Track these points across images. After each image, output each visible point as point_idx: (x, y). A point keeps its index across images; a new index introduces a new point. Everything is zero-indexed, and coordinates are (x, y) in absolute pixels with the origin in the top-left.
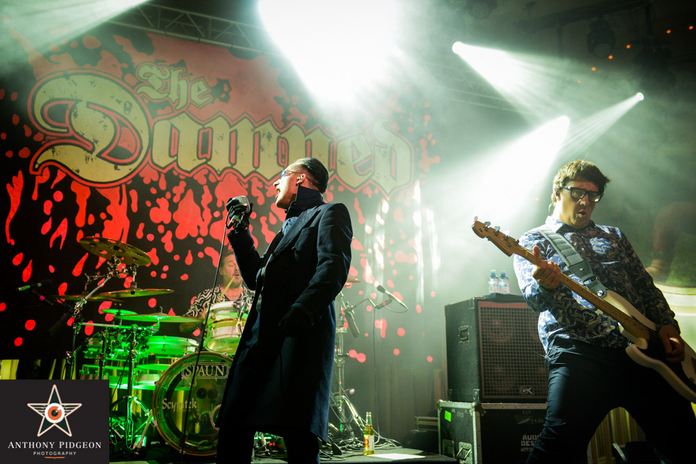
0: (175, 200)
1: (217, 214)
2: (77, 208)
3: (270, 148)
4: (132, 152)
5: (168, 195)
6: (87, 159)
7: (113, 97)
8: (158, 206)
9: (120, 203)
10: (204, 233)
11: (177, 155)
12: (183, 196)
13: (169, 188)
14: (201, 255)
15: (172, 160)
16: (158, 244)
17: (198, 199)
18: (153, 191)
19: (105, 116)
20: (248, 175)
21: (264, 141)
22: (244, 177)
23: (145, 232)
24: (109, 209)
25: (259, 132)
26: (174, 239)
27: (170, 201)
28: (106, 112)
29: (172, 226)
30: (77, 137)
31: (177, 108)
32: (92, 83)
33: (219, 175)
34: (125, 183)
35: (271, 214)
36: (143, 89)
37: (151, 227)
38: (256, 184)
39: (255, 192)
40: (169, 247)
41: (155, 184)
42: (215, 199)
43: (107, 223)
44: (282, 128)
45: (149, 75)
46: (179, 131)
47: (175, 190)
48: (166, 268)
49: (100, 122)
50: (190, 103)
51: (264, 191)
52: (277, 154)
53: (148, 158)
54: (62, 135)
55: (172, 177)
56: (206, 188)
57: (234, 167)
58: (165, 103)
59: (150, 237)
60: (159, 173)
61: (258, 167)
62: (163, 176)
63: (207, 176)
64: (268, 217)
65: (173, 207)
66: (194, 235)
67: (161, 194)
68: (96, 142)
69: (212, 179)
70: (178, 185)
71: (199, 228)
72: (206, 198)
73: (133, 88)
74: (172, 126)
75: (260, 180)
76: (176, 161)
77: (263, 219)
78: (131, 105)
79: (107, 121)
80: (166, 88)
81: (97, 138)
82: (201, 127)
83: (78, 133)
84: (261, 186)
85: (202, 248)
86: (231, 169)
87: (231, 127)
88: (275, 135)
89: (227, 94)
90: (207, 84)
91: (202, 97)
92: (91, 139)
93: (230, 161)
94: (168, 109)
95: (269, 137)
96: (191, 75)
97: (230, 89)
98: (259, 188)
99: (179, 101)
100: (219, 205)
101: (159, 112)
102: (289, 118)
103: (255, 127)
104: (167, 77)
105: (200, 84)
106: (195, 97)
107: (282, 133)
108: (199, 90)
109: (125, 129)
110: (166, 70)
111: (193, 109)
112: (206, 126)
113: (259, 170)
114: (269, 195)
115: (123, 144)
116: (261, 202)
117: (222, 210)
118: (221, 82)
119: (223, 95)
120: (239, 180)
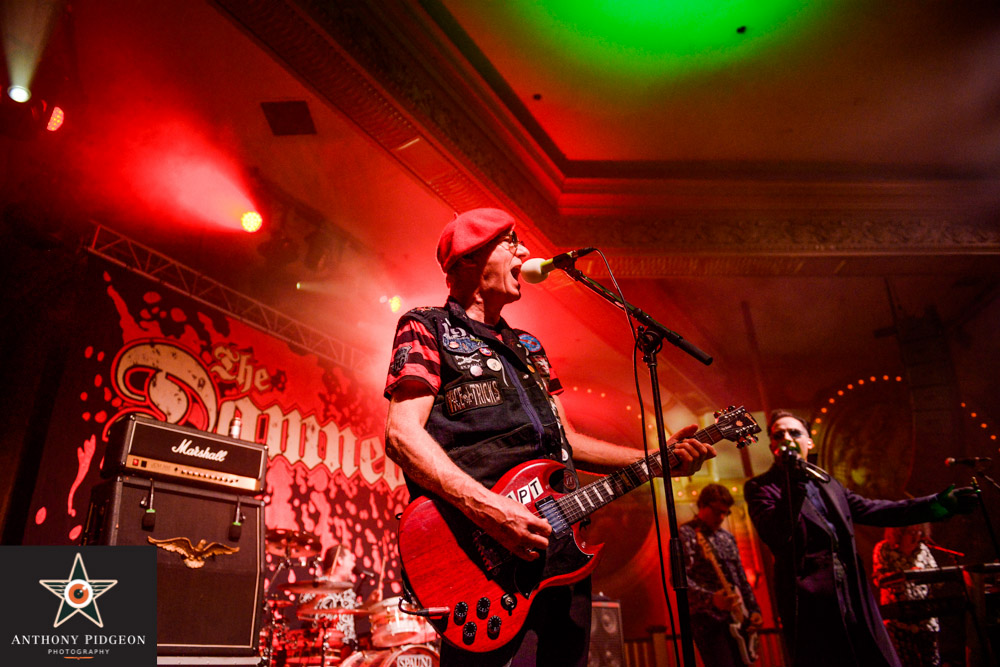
1: (267, 499)
3: (313, 439)
4: (199, 426)
7: (189, 372)
19: (181, 389)
20: (295, 464)
21: (309, 433)
22: (292, 465)
25: (305, 424)
28: (182, 385)
30: (153, 407)
31: (243, 391)
32: (174, 355)
33: (272, 460)
35: (310, 503)
36: (217, 368)
38: (300, 472)
39: (300, 481)
42: (266, 484)
44: (323, 423)
45: (223, 355)
46: (241, 414)
49: (176, 395)
50: (254, 388)
51: (306, 480)
52: (318, 446)
54: (138, 403)
57: (284, 454)
58: (233, 385)
61: (302, 456)
64: (308, 504)
68: (169, 414)
73: (208, 365)
74: (237, 409)
75: (304, 469)
77: (304, 507)
78: (204, 382)
79: (182, 395)
80: (235, 371)
81: (171, 411)
82: (260, 412)
83: (153, 403)
84: (304, 475)
86: (281, 456)
87: (284, 415)
88: (318, 428)
89: (284, 384)
90: (268, 372)
91: (263, 383)
92: (165, 411)
93: (281, 448)
94: (234, 392)
95: (313, 429)
96: (257, 361)
97: (286, 380)
98: (302, 477)
99: (244, 385)
100: (269, 490)
101: (227, 393)
102: (328, 414)
103: (303, 419)
104: (237, 360)
105: (263, 372)
106: (258, 383)
107: (322, 427)
108: (262, 377)
109: (196, 405)
110: (237, 353)
111: (255, 395)
112: (266, 412)
113: (304, 460)
114: (310, 484)
115: (193, 420)
116: (303, 490)
117: (271, 495)
118: (281, 373)
119: (280, 385)
120: (287, 467)
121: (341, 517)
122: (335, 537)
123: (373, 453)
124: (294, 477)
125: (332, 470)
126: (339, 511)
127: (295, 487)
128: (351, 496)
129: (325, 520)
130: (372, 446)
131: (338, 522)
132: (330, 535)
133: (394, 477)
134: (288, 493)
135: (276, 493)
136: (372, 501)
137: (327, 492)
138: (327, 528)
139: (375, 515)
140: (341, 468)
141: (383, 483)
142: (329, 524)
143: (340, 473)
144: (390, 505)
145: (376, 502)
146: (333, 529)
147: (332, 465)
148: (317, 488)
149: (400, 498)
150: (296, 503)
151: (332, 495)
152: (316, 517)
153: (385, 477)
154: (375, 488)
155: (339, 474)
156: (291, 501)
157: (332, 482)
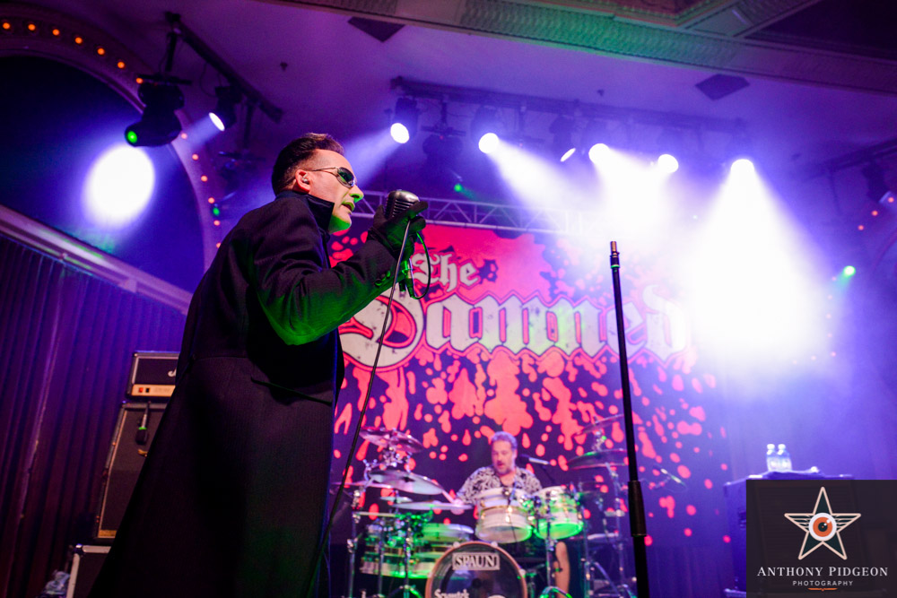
0: (451, 379)
1: (491, 393)
2: (358, 393)
3: (537, 323)
4: (408, 334)
5: (444, 375)
6: (367, 345)
8: (433, 386)
9: (398, 385)
10: (480, 412)
11: (449, 336)
12: (457, 375)
13: (444, 368)
14: (477, 435)
15: (446, 340)
16: (436, 425)
17: (472, 379)
18: (429, 372)
19: (383, 303)
20: (519, 352)
21: (532, 318)
22: (516, 355)
23: (423, 413)
24: (389, 392)
25: (527, 309)
26: (451, 419)
27: (446, 380)
28: (383, 300)
29: (449, 406)
30: (358, 325)
31: (449, 290)
33: (491, 353)
34: (403, 366)
35: (543, 390)
37: (428, 408)
38: (527, 360)
39: (526, 369)
40: (447, 427)
41: (430, 365)
42: (488, 378)
43: (387, 406)
44: (550, 303)
45: (420, 262)
46: (450, 312)
47: (450, 369)
48: (444, 449)
49: (379, 310)
50: (460, 284)
51: (535, 367)
52: (547, 329)
53: (423, 340)
55: (447, 357)
56: (479, 367)
57: (505, 345)
58: (436, 287)
59: (428, 418)
60: (434, 354)
61: (527, 343)
62: (437, 357)
63: (479, 355)
64: (540, 393)
65: (449, 387)
66: (471, 414)
67: (437, 374)
68: (375, 328)
69: (485, 358)
70: (452, 364)
71: (474, 407)
72: (480, 377)
74: (445, 308)
75: (531, 356)
76: (449, 342)
77: (536, 396)
80: (437, 271)
81: (376, 326)
82: (471, 307)
83: (358, 322)
84: (532, 362)
85: (478, 427)
86: (501, 347)
87: (500, 305)
88: (543, 310)
89: (494, 273)
90: (474, 265)
91: (471, 278)
92: (370, 327)
93: (501, 340)
94: (439, 293)
95: (538, 312)
96: (459, 258)
97: (497, 268)
98: (530, 365)
99: (449, 283)
100: (492, 383)
101: (432, 295)
102: (556, 292)
103: (523, 304)
104: (437, 262)
105: (469, 266)
106: (464, 279)
107: (549, 307)
108: (468, 272)
109: (400, 315)
110: (436, 256)
111: (463, 290)
112: (476, 306)
113: (529, 346)
114: (541, 370)
115: (400, 329)
116: (533, 378)
117: (494, 388)
118: (488, 263)
119: (491, 276)
120: (510, 357)
121: (585, 401)
122: (580, 423)
124: (520, 367)
125: (569, 351)
126: (583, 394)
127: (522, 377)
128: (598, 375)
129: (565, 406)
131: (582, 406)
132: (575, 422)
134: (516, 384)
135: (499, 385)
136: (631, 377)
137: (564, 376)
138: (569, 414)
140: (581, 347)
141: (644, 353)
142: (570, 410)
143: (579, 353)
146: (576, 415)
147: (567, 346)
148: (551, 373)
150: (526, 392)
151: (572, 378)
152: (552, 405)
153: (648, 346)
155: (579, 355)
156: (518, 392)
157: (570, 364)
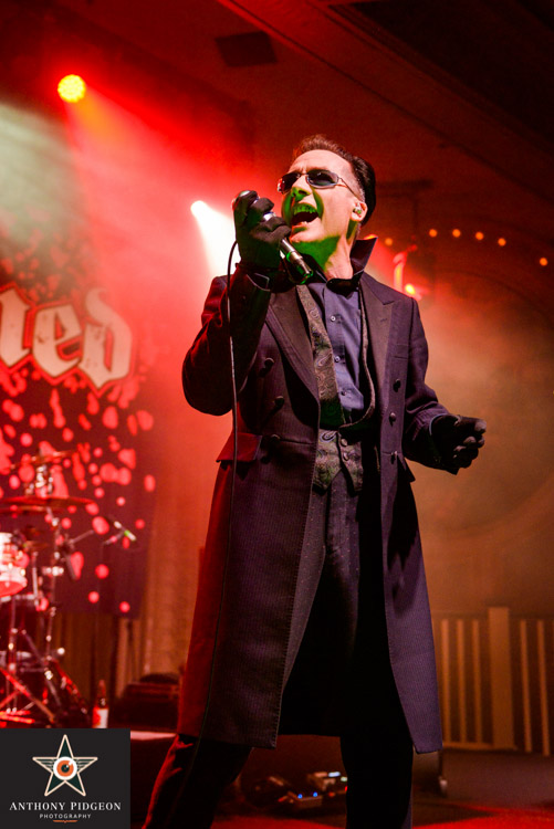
123: (59, 331)
128: (14, 393)
130: (57, 319)
133: (101, 366)
136: (54, 401)
139: (60, 421)
141: (77, 374)
144: (93, 408)
145: (62, 402)
149: (113, 397)
153: (82, 366)
154: (62, 382)
